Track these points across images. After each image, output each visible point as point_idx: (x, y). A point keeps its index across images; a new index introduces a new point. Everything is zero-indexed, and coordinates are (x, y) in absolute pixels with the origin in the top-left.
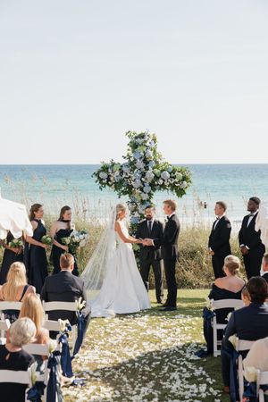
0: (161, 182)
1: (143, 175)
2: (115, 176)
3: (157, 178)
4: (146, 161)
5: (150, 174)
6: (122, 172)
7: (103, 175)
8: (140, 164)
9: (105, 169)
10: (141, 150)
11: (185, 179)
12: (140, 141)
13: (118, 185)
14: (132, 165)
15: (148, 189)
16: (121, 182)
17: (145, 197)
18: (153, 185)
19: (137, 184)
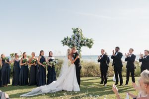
1: (78, 41)
2: (68, 41)
3: (82, 42)
4: (78, 37)
5: (80, 41)
6: (70, 40)
7: (65, 41)
8: (76, 37)
9: (65, 39)
10: (77, 33)
11: (91, 42)
12: (76, 30)
13: (69, 45)
14: (74, 38)
15: (79, 45)
16: (70, 43)
17: (78, 48)
19: (75, 44)
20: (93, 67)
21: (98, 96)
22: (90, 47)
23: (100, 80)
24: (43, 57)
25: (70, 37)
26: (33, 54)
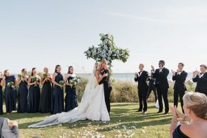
0: (115, 55)
1: (107, 52)
2: (94, 52)
3: (113, 53)
4: (108, 46)
5: (110, 52)
6: (97, 51)
7: (89, 52)
8: (106, 47)
9: (90, 50)
10: (106, 41)
11: (126, 54)
12: (106, 37)
13: (95, 57)
14: (102, 48)
15: (109, 58)
16: (97, 55)
18: (111, 57)
19: (104, 56)
20: (128, 89)
21: (134, 127)
22: (124, 60)
23: (138, 107)
24: (59, 74)
25: (96, 46)
26: (46, 70)
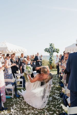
1: (52, 50)
3: (54, 50)
4: (52, 48)
5: (53, 50)
8: (51, 48)
9: (46, 49)
10: (51, 46)
11: (58, 50)
12: (51, 44)
13: (48, 51)
15: (52, 52)
17: (52, 53)
18: (53, 52)
19: (51, 51)
22: (58, 53)
25: (48, 48)
